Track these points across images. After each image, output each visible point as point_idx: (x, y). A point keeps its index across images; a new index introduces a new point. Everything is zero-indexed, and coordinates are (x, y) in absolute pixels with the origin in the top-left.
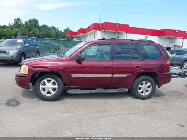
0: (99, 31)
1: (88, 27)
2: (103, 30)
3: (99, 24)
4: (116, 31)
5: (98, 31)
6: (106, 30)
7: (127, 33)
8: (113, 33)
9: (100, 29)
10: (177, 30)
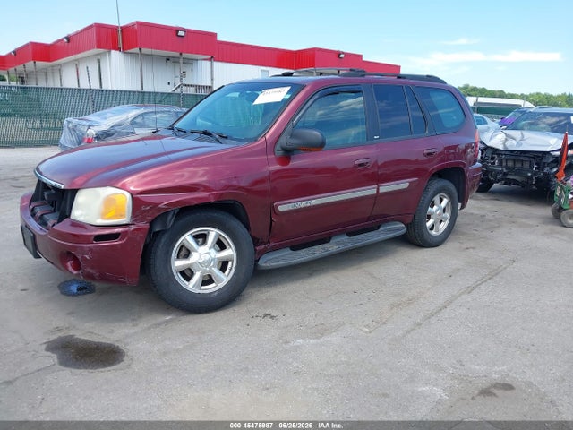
0: (118, 52)
1: (68, 38)
2: (137, 50)
3: (113, 29)
4: (177, 54)
5: (113, 52)
6: (144, 50)
7: (212, 59)
8: (167, 60)
9: (121, 46)
10: (343, 53)
